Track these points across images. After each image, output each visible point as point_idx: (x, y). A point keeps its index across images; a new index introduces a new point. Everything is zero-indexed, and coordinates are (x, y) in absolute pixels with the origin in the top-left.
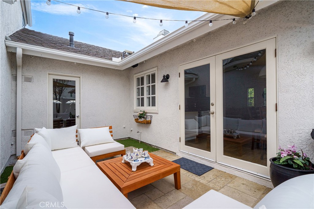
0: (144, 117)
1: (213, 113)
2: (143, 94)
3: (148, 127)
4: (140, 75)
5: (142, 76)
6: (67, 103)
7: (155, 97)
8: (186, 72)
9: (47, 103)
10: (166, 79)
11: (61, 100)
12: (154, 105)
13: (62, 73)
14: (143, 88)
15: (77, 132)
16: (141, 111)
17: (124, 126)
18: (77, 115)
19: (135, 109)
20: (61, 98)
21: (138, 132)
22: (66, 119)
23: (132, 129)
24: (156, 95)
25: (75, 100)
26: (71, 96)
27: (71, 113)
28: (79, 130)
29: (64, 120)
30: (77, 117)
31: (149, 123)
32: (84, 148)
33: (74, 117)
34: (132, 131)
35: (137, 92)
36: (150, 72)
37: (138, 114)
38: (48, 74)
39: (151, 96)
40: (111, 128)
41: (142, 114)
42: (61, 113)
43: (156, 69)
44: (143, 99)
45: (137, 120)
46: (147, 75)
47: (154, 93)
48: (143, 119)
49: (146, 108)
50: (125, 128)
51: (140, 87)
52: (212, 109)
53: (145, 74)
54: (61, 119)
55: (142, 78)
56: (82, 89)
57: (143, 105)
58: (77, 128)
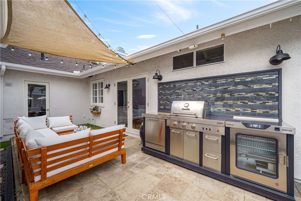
0: (96, 110)
1: (128, 107)
2: (96, 95)
3: (99, 116)
4: (95, 82)
5: (96, 83)
6: (38, 99)
7: (103, 97)
8: (119, 84)
9: (23, 100)
10: (108, 87)
11: (32, 97)
12: (102, 102)
13: (35, 80)
14: (96, 91)
15: (46, 119)
16: (94, 106)
17: (84, 116)
18: (47, 109)
19: (91, 104)
20: (32, 94)
21: (93, 119)
22: (38, 112)
23: (90, 118)
24: (103, 96)
25: (45, 96)
26: (42, 93)
27: (42, 107)
28: (48, 118)
29: (36, 112)
30: (47, 110)
31: (99, 113)
32: (51, 128)
33: (45, 110)
34: (90, 119)
35: (93, 93)
36: (100, 81)
37: (92, 108)
38: (24, 81)
39: (101, 96)
40: (71, 116)
41: (95, 108)
42: (32, 107)
43: (103, 80)
44: (96, 98)
45: (92, 112)
46: (99, 83)
47: (102, 95)
48: (95, 111)
49: (98, 104)
50: (84, 117)
51: (95, 90)
52: (128, 105)
53: (98, 82)
54: (34, 112)
55: (96, 84)
56: (51, 91)
57: (96, 102)
58: (47, 116)
